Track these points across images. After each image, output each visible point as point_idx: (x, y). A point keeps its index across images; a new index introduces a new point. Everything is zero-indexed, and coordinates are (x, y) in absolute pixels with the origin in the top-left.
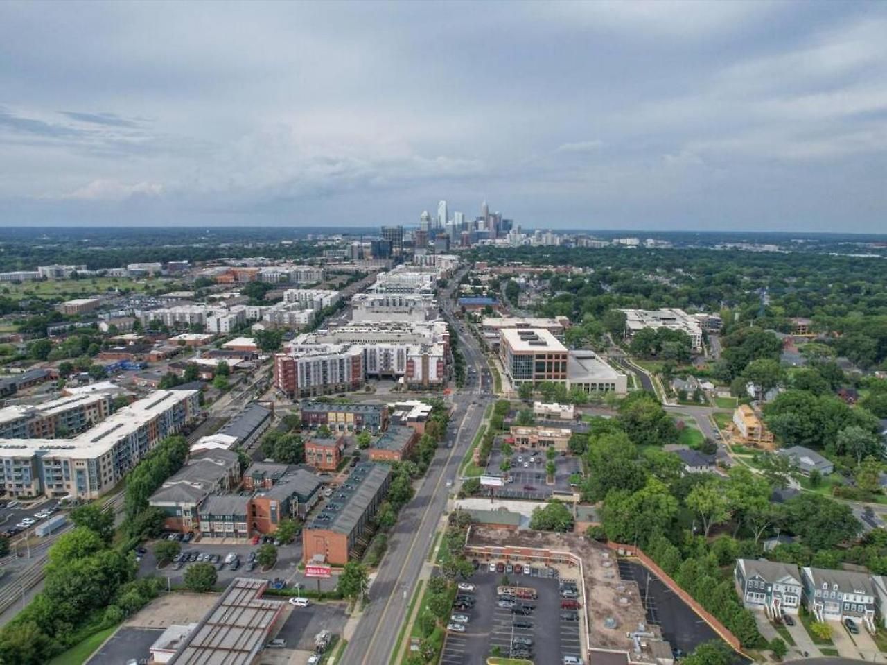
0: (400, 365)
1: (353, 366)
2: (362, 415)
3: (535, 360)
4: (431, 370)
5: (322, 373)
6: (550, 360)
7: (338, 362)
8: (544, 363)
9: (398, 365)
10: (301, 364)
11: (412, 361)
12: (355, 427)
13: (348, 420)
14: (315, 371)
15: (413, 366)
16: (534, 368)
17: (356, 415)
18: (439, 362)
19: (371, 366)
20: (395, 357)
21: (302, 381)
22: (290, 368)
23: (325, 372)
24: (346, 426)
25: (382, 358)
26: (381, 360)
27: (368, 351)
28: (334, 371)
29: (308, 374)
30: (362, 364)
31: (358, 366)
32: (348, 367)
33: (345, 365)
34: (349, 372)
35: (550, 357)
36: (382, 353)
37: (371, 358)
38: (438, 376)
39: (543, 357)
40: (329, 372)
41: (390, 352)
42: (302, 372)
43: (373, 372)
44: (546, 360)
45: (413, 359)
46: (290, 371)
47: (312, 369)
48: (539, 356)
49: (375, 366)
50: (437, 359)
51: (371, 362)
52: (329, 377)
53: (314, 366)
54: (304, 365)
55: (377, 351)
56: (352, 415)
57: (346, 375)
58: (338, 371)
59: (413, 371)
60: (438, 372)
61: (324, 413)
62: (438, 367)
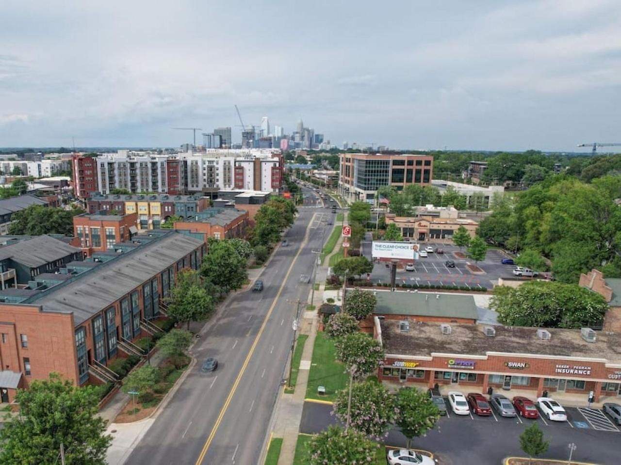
0: (227, 181)
1: (169, 173)
2: (173, 205)
3: (391, 167)
4: (264, 179)
5: (129, 178)
6: (410, 167)
7: (149, 165)
8: (402, 171)
9: (225, 181)
10: (102, 165)
11: (241, 168)
12: (163, 221)
13: (152, 212)
14: (120, 175)
15: (242, 174)
16: (390, 178)
17: (163, 206)
18: (273, 168)
19: (193, 182)
20: (221, 172)
21: (104, 186)
22: (88, 168)
23: (133, 178)
24: (150, 221)
25: (206, 172)
26: (204, 175)
27: (189, 163)
28: (144, 177)
29: (111, 178)
30: (180, 175)
31: (176, 173)
32: (163, 172)
33: (159, 171)
34: (163, 180)
35: (410, 163)
36: (205, 166)
37: (192, 171)
38: (273, 187)
39: (402, 163)
40: (138, 178)
41: (215, 164)
42: (103, 173)
43: (195, 189)
44: (405, 167)
45: (243, 164)
46: (88, 172)
47: (116, 172)
48: (395, 163)
49: (197, 181)
50: (272, 165)
51: (192, 178)
52: (139, 184)
53: (119, 168)
54: (106, 166)
55: (200, 164)
56: (159, 204)
57: (160, 184)
58: (150, 178)
59: (242, 180)
60: (273, 181)
61: (118, 203)
62: (273, 174)
